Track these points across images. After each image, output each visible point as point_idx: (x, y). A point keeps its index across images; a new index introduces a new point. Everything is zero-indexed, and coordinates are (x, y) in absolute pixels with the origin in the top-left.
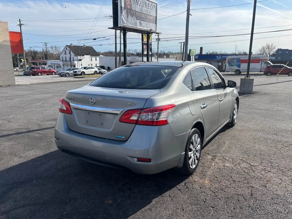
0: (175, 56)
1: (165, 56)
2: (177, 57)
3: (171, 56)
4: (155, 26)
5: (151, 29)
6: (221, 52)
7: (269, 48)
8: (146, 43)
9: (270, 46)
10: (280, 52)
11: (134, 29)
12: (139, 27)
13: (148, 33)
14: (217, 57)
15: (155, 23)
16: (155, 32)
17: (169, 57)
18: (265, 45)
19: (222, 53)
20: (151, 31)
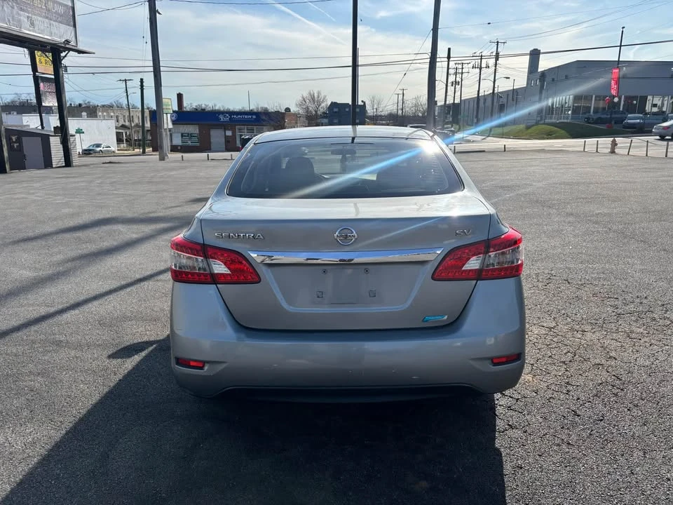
0: (112, 114)
1: (84, 114)
2: (117, 117)
3: (100, 114)
4: (73, 33)
5: (66, 41)
6: (215, 105)
7: (314, 101)
8: (53, 77)
9: (316, 95)
10: (336, 110)
11: (16, 35)
12: (27, 31)
13: (56, 51)
14: (221, 117)
15: (72, 23)
16: (74, 48)
17: (96, 116)
18: (306, 94)
19: (217, 108)
20: (67, 46)
